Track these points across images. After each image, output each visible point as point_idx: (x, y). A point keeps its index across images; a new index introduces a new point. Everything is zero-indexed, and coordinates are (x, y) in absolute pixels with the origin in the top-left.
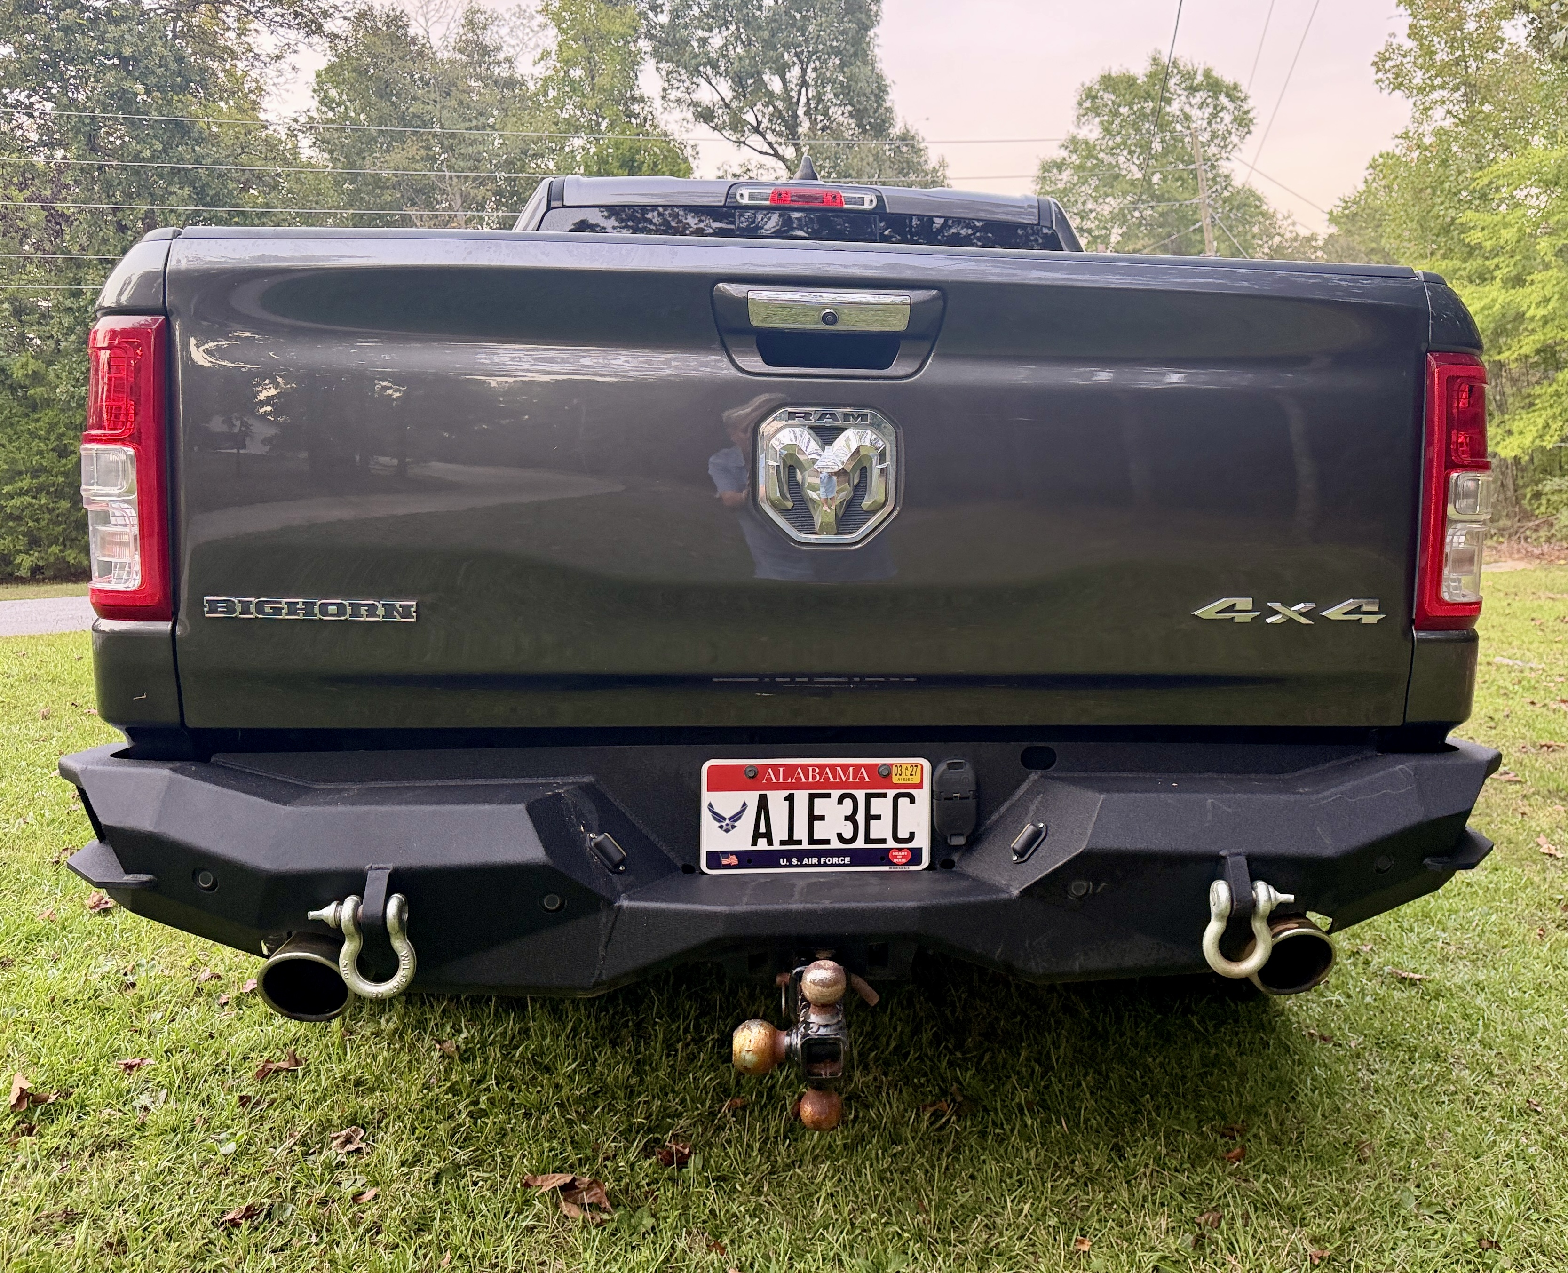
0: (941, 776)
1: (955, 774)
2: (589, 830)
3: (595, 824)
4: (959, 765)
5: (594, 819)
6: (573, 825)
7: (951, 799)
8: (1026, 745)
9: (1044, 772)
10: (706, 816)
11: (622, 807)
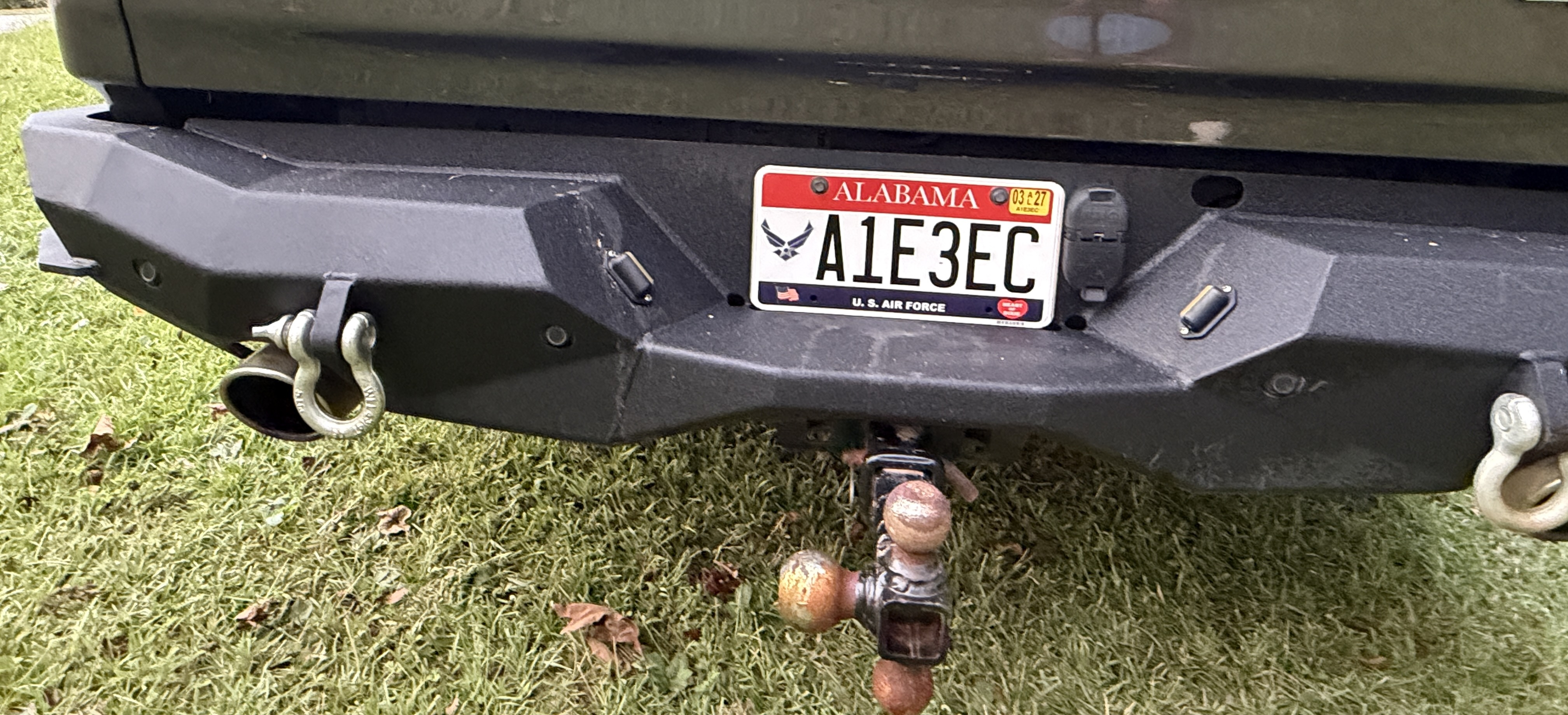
0: (1079, 210)
1: (1100, 208)
2: (608, 246)
3: (617, 239)
4: (1107, 196)
5: (616, 232)
6: (587, 238)
7: (1090, 240)
8: (1202, 173)
9: (1224, 212)
10: (759, 238)
11: (655, 216)
